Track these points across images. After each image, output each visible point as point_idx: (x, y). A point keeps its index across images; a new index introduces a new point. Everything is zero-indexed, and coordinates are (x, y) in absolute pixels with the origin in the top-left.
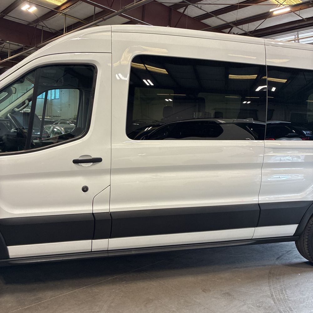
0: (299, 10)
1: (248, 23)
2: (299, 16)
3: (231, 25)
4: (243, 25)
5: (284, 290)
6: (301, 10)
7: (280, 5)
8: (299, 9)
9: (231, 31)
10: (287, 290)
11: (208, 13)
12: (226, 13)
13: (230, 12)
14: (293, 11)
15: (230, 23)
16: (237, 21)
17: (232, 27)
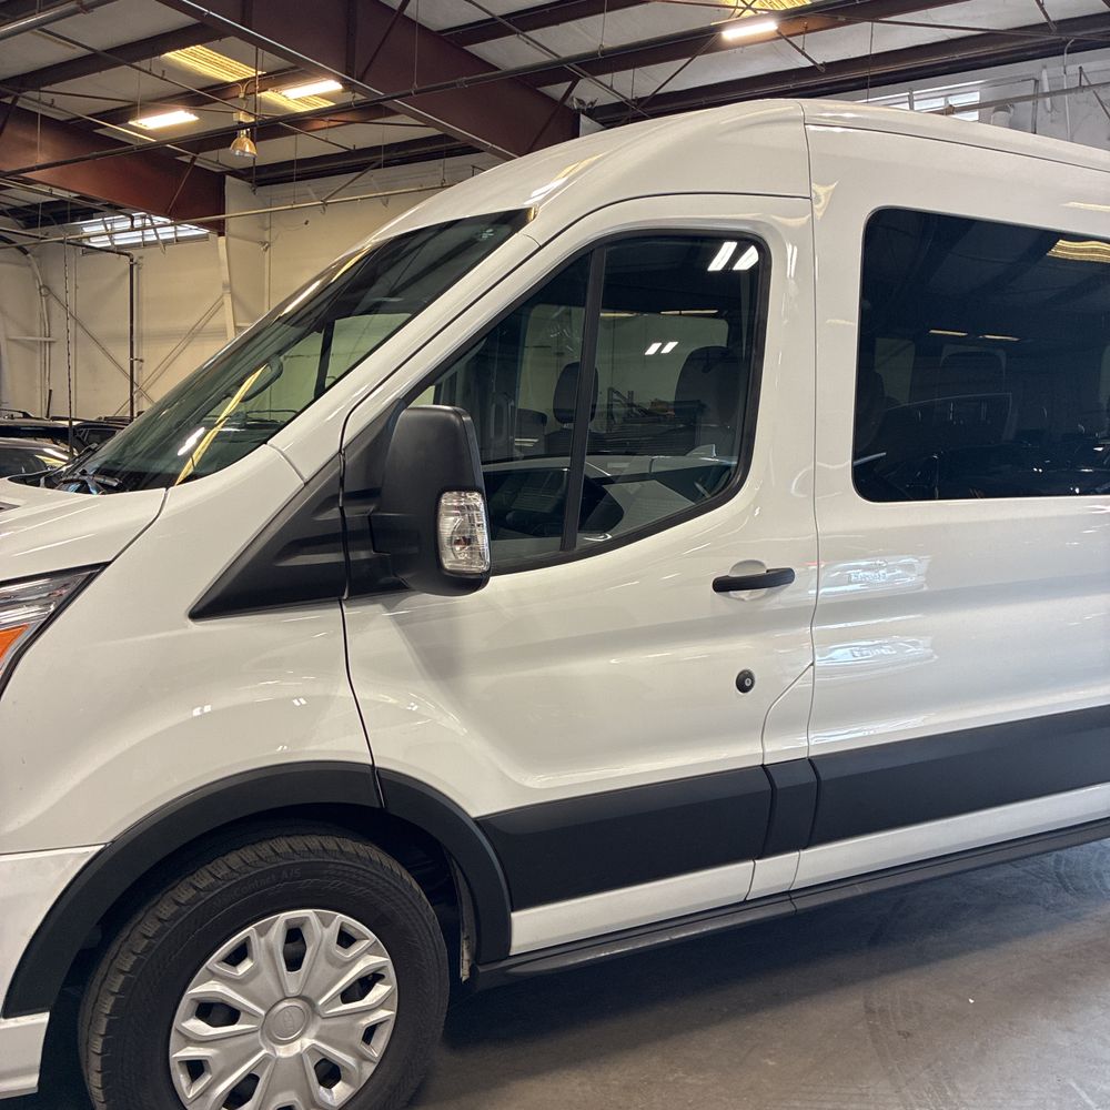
0: (801, 33)
1: (634, 67)
2: (804, 54)
3: (573, 68)
4: (615, 74)
5: (950, 1087)
6: (808, 32)
7: (744, 9)
8: (802, 30)
9: (571, 95)
10: (960, 1086)
11: (493, 19)
12: (557, 23)
13: (570, 23)
14: (784, 34)
15: (569, 60)
16: (603, 53)
17: (575, 79)
